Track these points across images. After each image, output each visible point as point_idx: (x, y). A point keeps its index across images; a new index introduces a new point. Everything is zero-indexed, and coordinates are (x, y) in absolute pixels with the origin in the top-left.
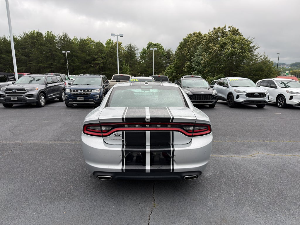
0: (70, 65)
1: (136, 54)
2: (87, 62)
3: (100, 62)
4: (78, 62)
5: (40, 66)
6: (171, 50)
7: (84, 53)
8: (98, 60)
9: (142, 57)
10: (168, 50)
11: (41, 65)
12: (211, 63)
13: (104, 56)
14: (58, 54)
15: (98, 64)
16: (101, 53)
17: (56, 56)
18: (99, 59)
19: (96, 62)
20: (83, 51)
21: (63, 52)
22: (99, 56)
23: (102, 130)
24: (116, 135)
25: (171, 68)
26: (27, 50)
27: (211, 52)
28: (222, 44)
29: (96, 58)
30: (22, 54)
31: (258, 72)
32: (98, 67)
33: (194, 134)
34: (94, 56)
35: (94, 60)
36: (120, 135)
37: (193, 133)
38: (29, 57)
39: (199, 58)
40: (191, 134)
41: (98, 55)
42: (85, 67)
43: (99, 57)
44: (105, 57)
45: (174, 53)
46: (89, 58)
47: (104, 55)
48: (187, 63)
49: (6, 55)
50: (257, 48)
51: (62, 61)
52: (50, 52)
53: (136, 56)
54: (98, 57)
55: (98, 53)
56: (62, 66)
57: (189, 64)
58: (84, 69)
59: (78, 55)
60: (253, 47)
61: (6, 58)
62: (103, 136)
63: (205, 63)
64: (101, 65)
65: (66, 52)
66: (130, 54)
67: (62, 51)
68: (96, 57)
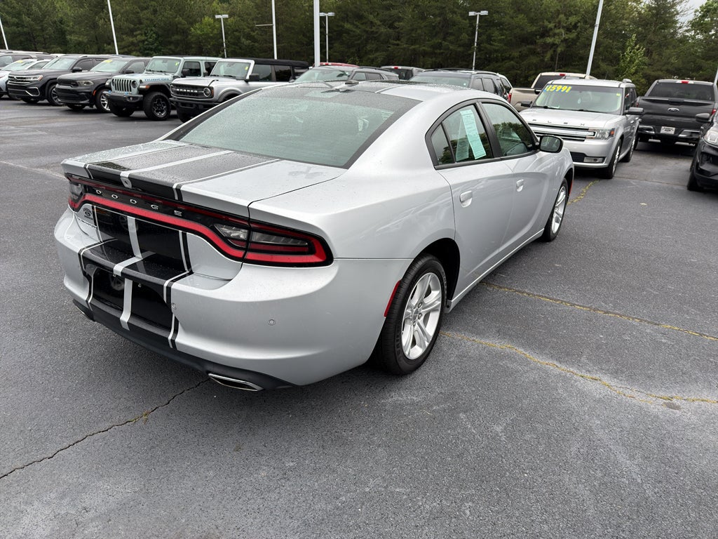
0: (479, 49)
1: (678, 14)
2: (526, 40)
3: (557, 41)
4: (501, 41)
5: (414, 50)
7: (521, 16)
8: (555, 35)
9: (697, 25)
11: (417, 46)
13: (573, 24)
14: (458, 18)
15: (553, 45)
16: (565, 15)
17: (454, 24)
18: (557, 31)
19: (549, 40)
20: (519, 10)
21: (471, 14)
22: (559, 22)
26: (393, 12)
29: (551, 29)
30: (383, 21)
32: (548, 56)
33: (250, 255)
34: (546, 23)
35: (545, 33)
37: (247, 250)
38: (395, 28)
40: (240, 253)
41: (557, 20)
42: (516, 54)
43: (558, 26)
44: (576, 24)
46: (533, 30)
47: (573, 19)
49: (353, 24)
51: (464, 36)
52: (440, 15)
53: (676, 22)
54: (555, 26)
55: (558, 12)
56: (460, 49)
58: (512, 59)
59: (506, 19)
61: (352, 31)
64: (559, 50)
65: (478, 14)
66: (657, 14)
67: (468, 11)
68: (551, 25)
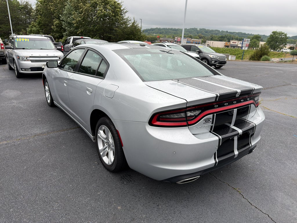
6: (30, 3)
10: (25, 3)
12: (84, 23)
23: (186, 117)
24: (205, 121)
25: (35, 26)
27: (82, 12)
28: (93, 3)
31: (131, 36)
36: (210, 120)
39: (69, 17)
45: (34, 7)
48: (56, 22)
50: (126, 12)
57: (58, 23)
60: (123, 10)
62: (188, 125)
63: (77, 23)
